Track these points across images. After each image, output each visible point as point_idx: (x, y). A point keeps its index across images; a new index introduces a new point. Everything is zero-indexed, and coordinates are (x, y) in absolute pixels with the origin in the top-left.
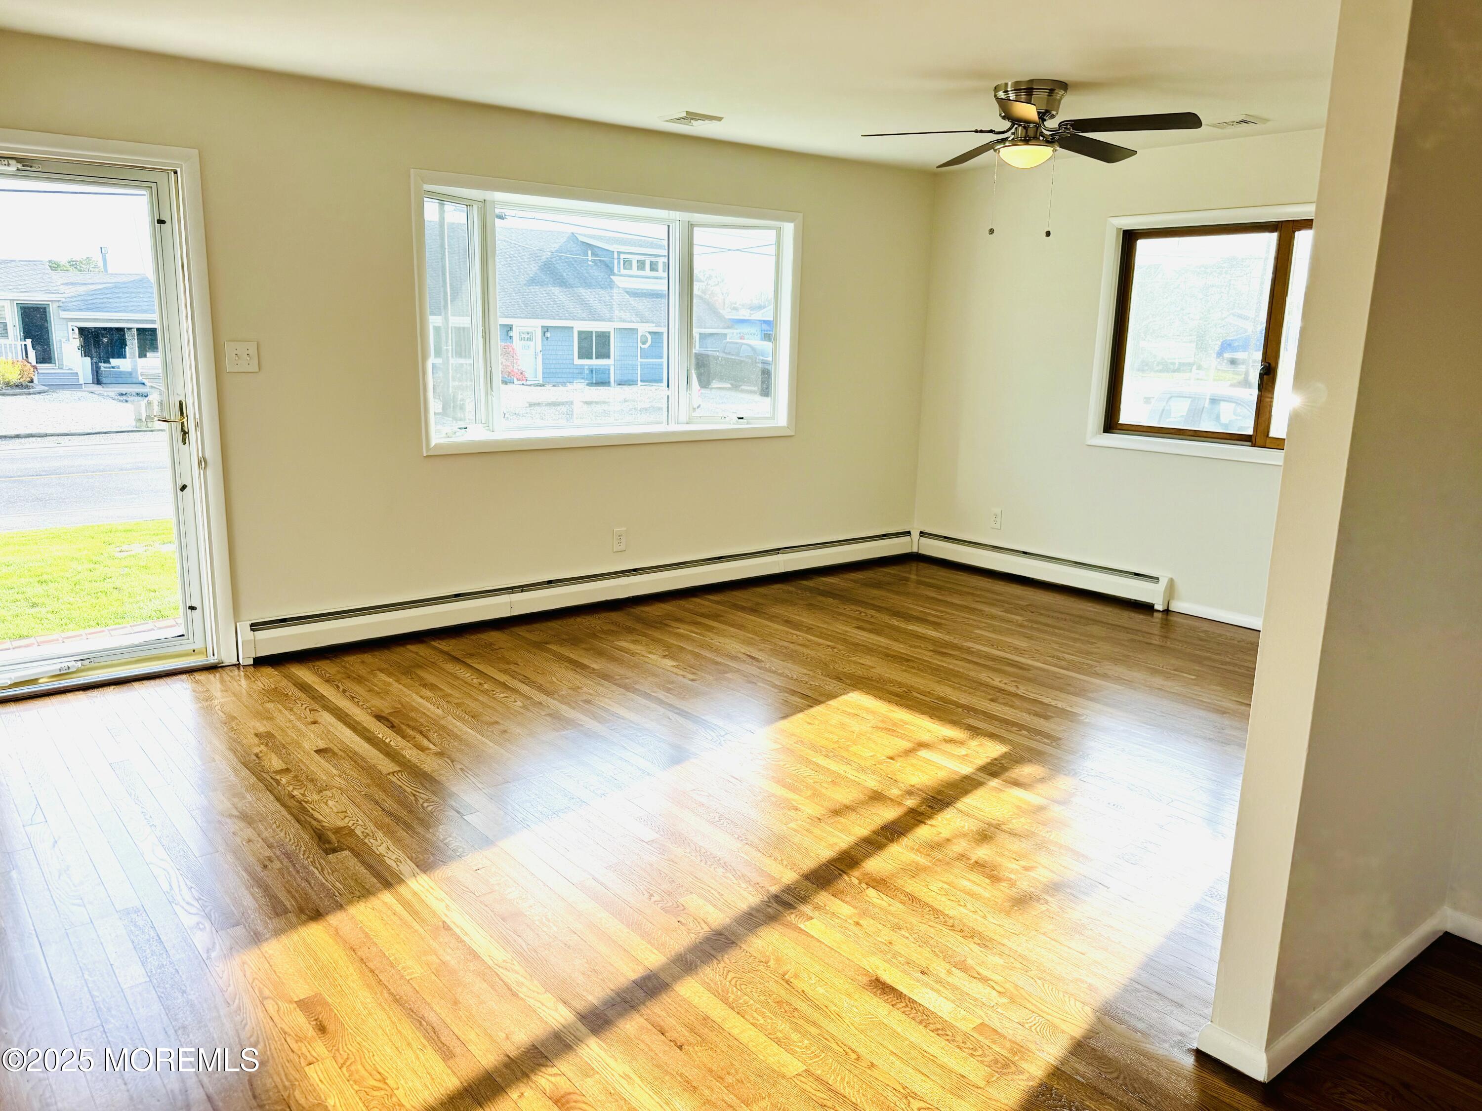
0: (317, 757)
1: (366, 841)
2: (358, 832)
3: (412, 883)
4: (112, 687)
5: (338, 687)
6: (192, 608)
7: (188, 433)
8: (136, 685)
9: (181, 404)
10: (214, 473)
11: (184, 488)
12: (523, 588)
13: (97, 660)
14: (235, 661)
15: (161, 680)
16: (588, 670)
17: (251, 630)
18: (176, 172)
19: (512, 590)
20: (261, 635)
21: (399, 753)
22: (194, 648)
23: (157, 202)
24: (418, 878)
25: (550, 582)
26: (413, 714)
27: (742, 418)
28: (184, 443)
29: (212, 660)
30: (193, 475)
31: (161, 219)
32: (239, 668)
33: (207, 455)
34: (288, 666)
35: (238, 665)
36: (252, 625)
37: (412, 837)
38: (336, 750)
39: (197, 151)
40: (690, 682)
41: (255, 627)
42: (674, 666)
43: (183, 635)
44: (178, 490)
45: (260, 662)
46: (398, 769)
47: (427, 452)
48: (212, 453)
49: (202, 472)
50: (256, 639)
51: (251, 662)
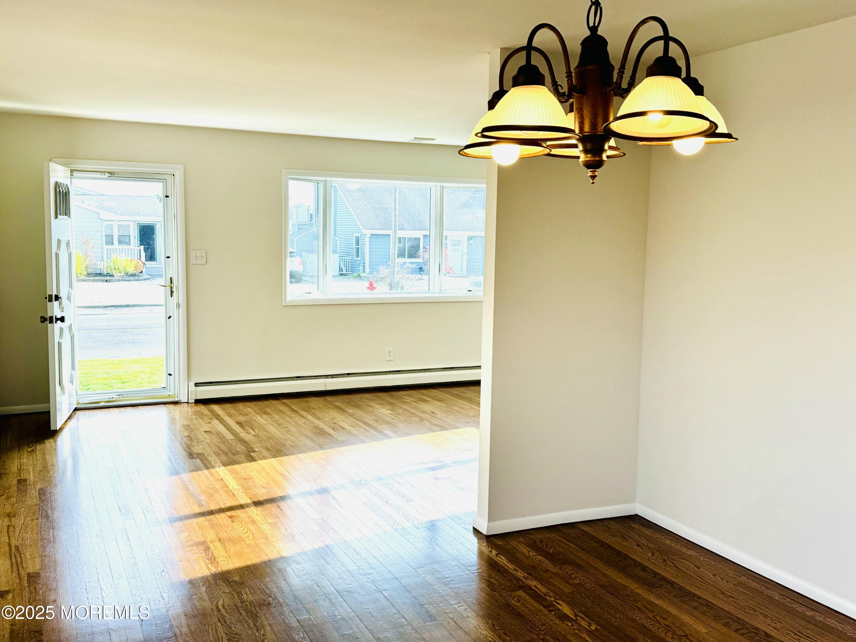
0: (204, 433)
1: (207, 457)
2: (206, 455)
3: (217, 469)
4: (129, 407)
5: (227, 412)
6: (170, 375)
7: (173, 292)
8: (140, 408)
9: (171, 278)
10: (183, 310)
11: (170, 317)
12: (333, 376)
13: (125, 396)
14: (186, 401)
15: (152, 406)
16: (346, 413)
17: (195, 386)
18: (174, 175)
19: (326, 376)
20: (200, 389)
21: (238, 434)
22: (170, 394)
23: (166, 188)
24: (221, 468)
25: (349, 374)
26: (253, 423)
27: (471, 291)
28: (172, 297)
29: (177, 399)
30: (173, 312)
31: (167, 195)
32: (188, 404)
33: (180, 303)
34: (209, 405)
35: (188, 403)
36: (196, 384)
37: (226, 457)
38: (213, 431)
39: (183, 165)
40: (392, 420)
41: (197, 385)
42: (390, 414)
43: (165, 388)
44: (167, 318)
45: (198, 402)
46: (234, 438)
47: (285, 304)
48: (182, 301)
49: (177, 309)
50: (197, 390)
51: (194, 401)
